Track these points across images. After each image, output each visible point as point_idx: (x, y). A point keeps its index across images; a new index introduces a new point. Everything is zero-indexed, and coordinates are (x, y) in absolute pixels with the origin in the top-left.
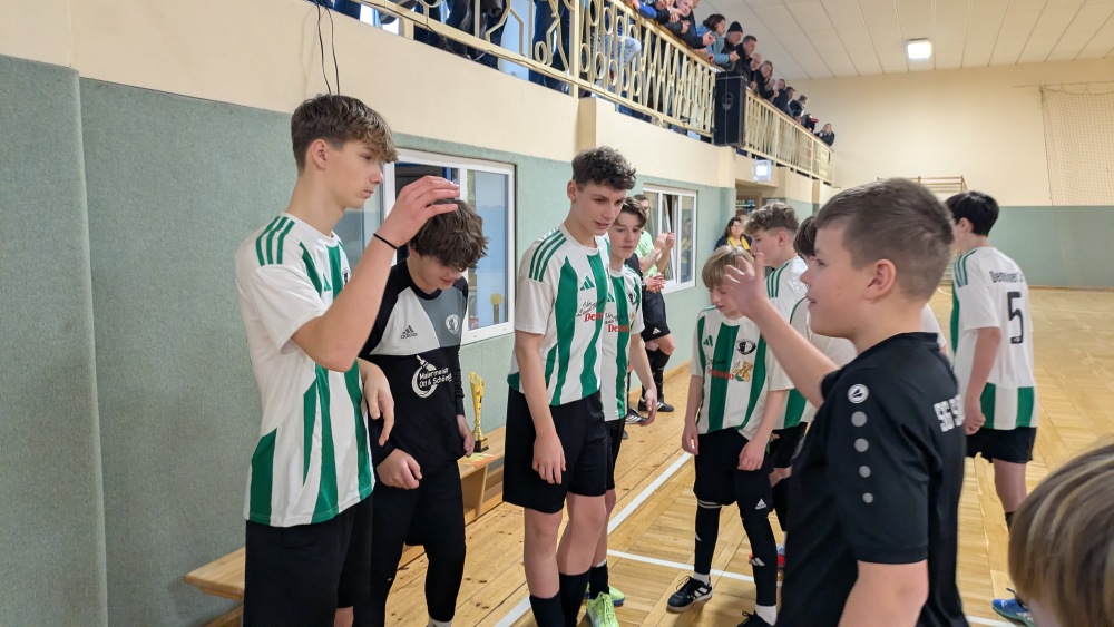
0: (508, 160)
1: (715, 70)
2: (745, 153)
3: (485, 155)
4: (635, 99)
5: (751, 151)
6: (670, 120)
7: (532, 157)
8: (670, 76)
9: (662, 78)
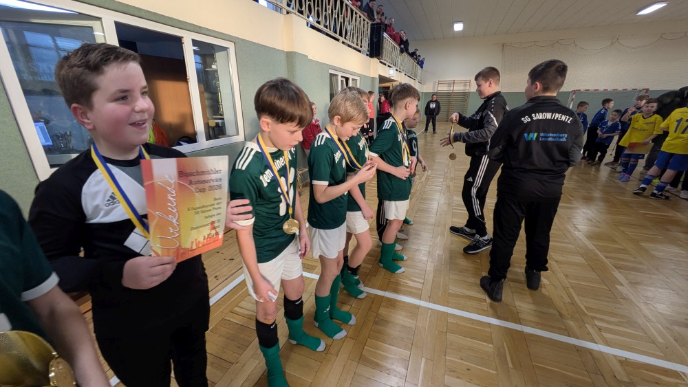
1: (370, 23)
2: (385, 64)
4: (326, 27)
5: (387, 64)
6: (345, 41)
8: (346, 19)
9: (341, 20)
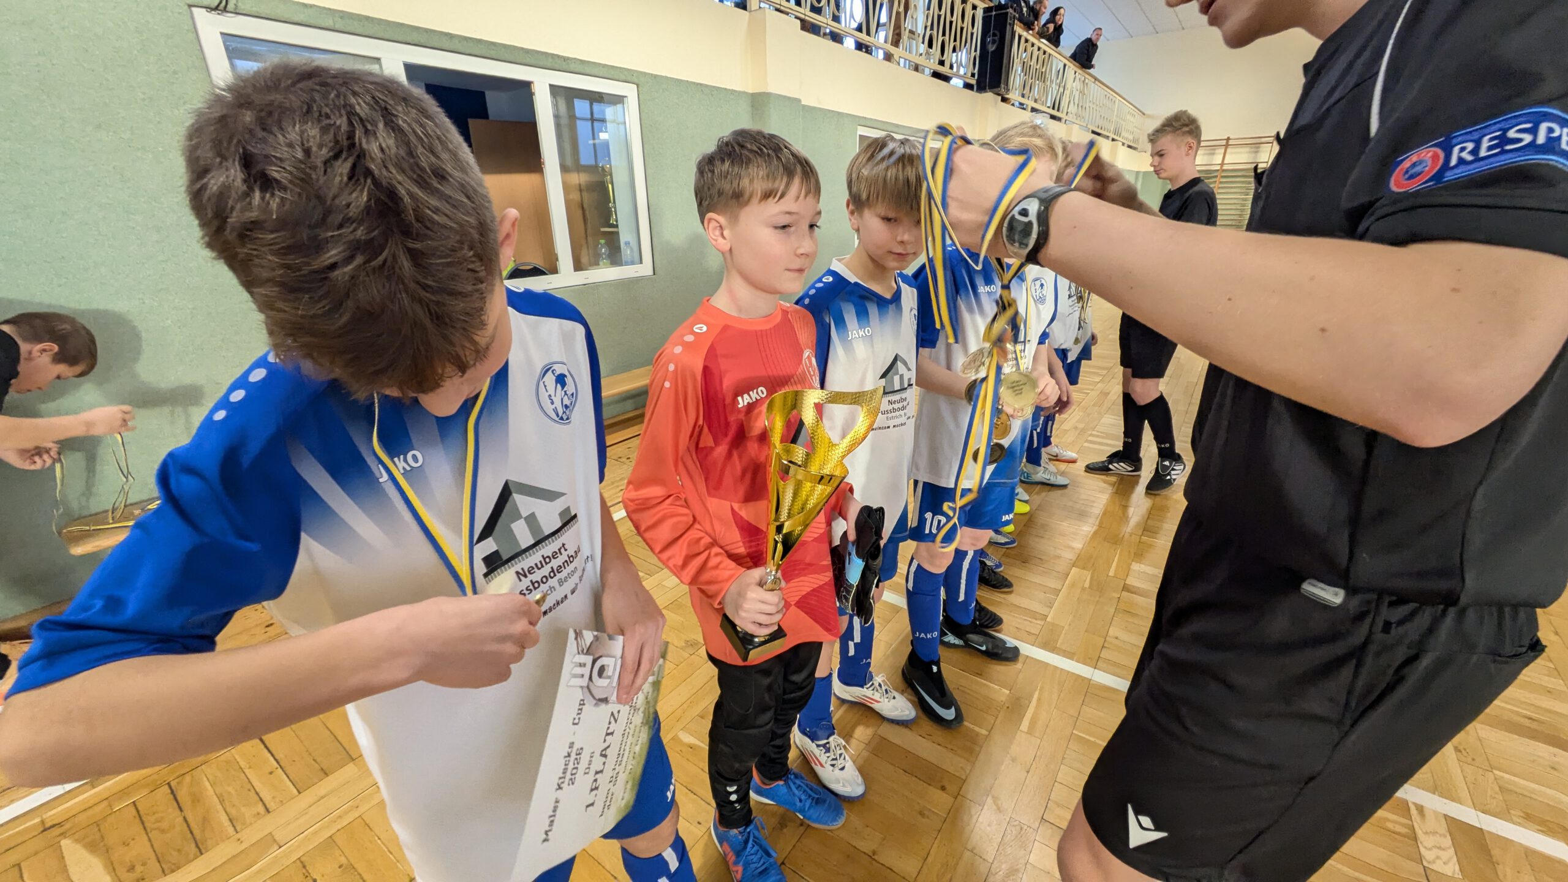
0: (623, 78)
1: (982, 5)
2: (1020, 106)
3: (580, 68)
5: (1030, 105)
7: (666, 78)
